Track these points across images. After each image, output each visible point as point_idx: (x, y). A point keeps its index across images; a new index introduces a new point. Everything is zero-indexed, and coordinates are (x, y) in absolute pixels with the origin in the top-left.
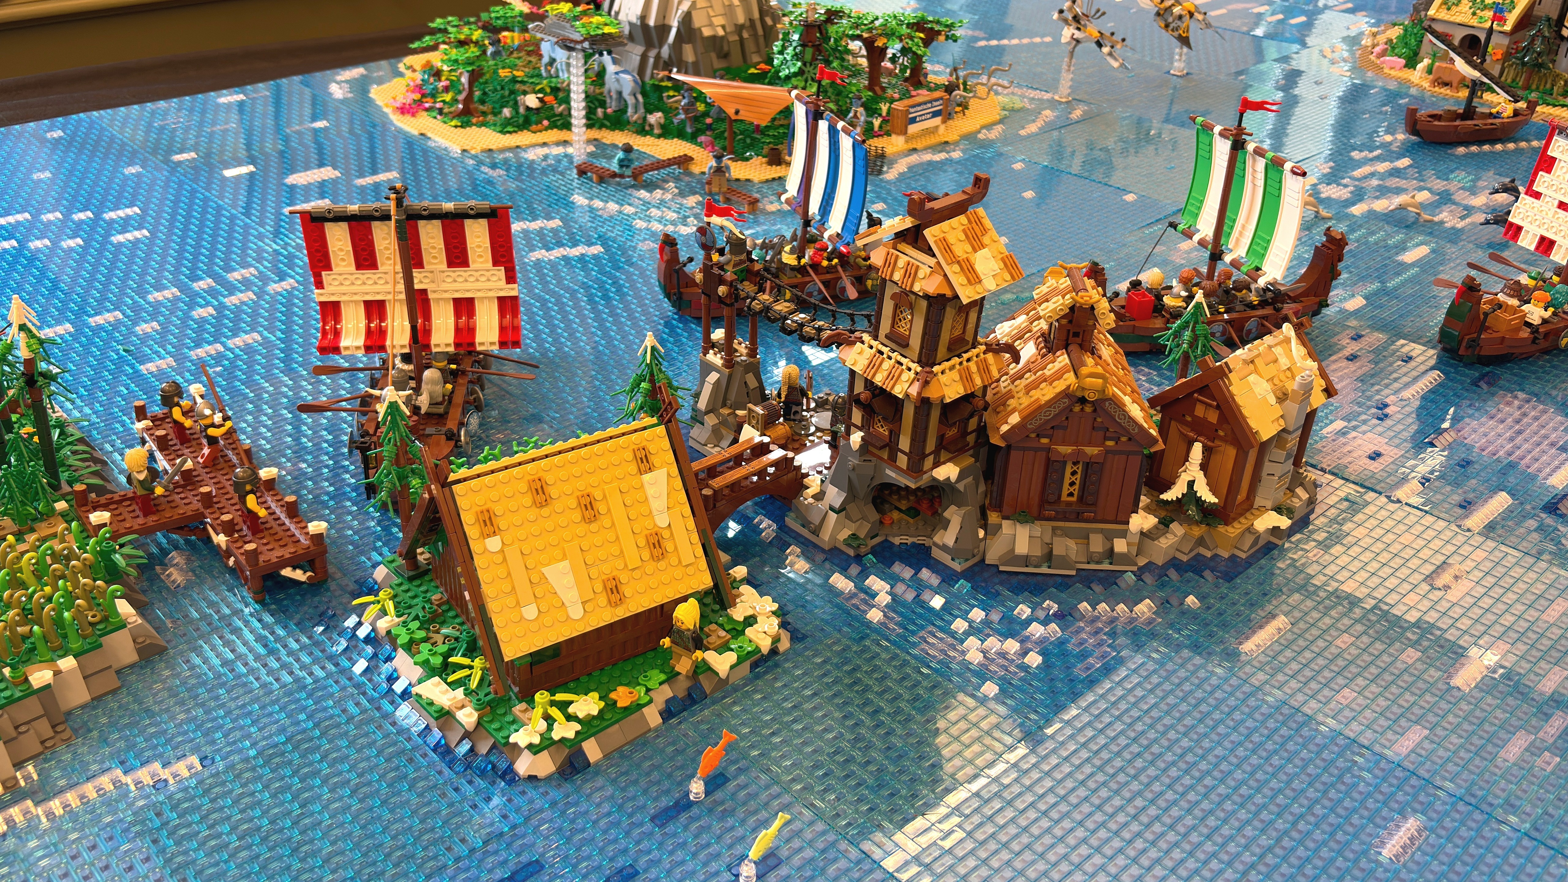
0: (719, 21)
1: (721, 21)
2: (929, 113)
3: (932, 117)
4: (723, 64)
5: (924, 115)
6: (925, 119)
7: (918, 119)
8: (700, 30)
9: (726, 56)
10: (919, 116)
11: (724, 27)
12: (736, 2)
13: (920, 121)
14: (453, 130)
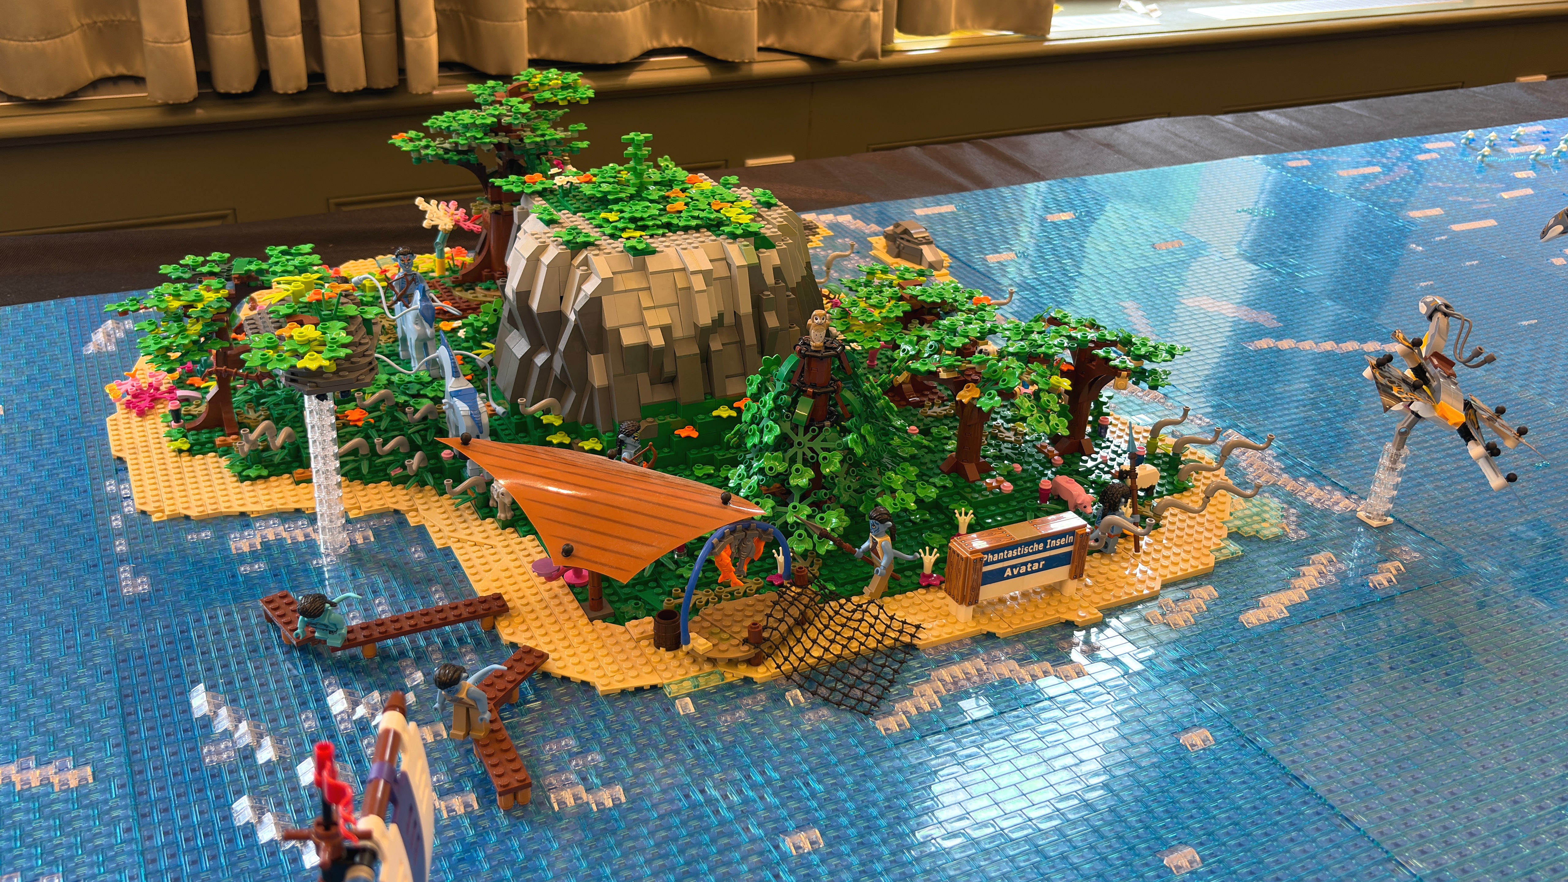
0: (658, 318)
1: (663, 317)
2: (1038, 561)
3: (1046, 567)
4: (662, 395)
5: (1026, 564)
6: (1027, 573)
7: (1008, 572)
8: (616, 332)
9: (672, 380)
10: (1012, 567)
11: (666, 330)
12: (699, 284)
13: (1014, 576)
14: (170, 458)
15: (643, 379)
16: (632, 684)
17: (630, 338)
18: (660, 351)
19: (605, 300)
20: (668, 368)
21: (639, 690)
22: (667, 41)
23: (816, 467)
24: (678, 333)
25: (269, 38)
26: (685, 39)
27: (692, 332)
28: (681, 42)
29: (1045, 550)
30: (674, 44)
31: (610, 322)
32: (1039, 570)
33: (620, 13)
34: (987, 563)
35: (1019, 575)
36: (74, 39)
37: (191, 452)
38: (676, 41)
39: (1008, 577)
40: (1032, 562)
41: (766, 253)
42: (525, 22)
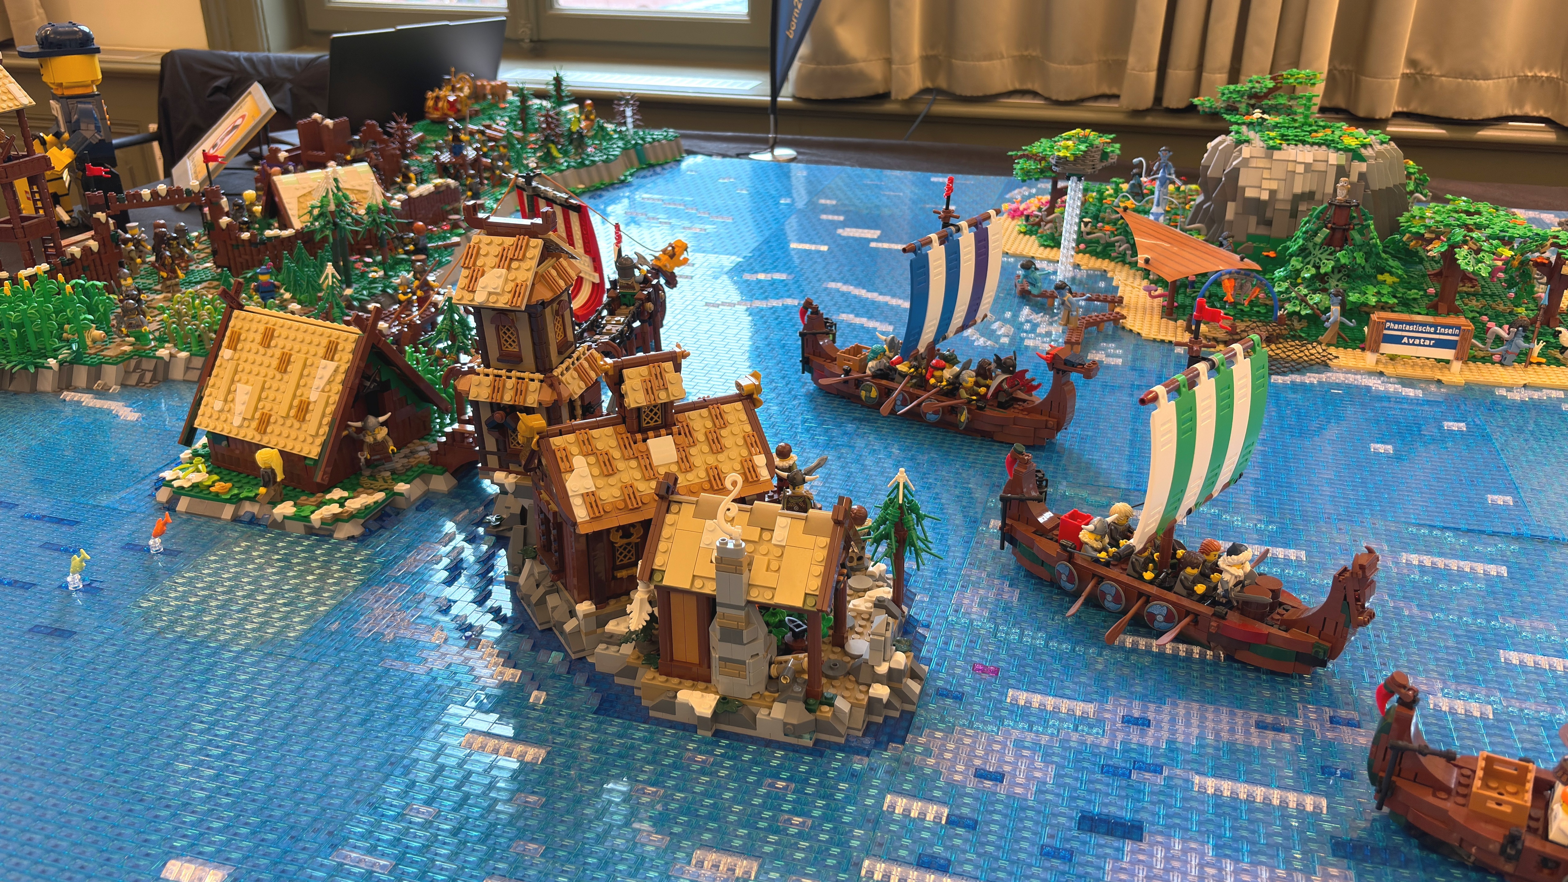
0: (1270, 185)
1: (1274, 185)
2: (1430, 339)
3: (1434, 346)
4: (1262, 231)
5: (1420, 338)
6: (1419, 345)
7: (1405, 340)
8: (1244, 189)
9: (1269, 223)
10: (1409, 337)
11: (1273, 193)
12: (1300, 169)
13: (1409, 344)
14: (1015, 233)
15: (1253, 220)
16: (1160, 337)
17: (1250, 193)
18: (1265, 202)
19: (1242, 171)
20: (1269, 214)
21: (1163, 341)
22: (1529, 110)
23: (1318, 268)
24: (1280, 196)
25: (1204, 74)
26: (1546, 111)
27: (1290, 197)
28: (1542, 113)
29: (1435, 333)
30: (1535, 114)
31: (1241, 183)
32: (1429, 346)
33: (1481, 82)
34: (1389, 329)
35: (1413, 344)
36: (1091, 67)
37: (1025, 233)
38: (1538, 111)
39: (1405, 344)
40: (1425, 339)
41: (1356, 163)
42: (1398, 81)
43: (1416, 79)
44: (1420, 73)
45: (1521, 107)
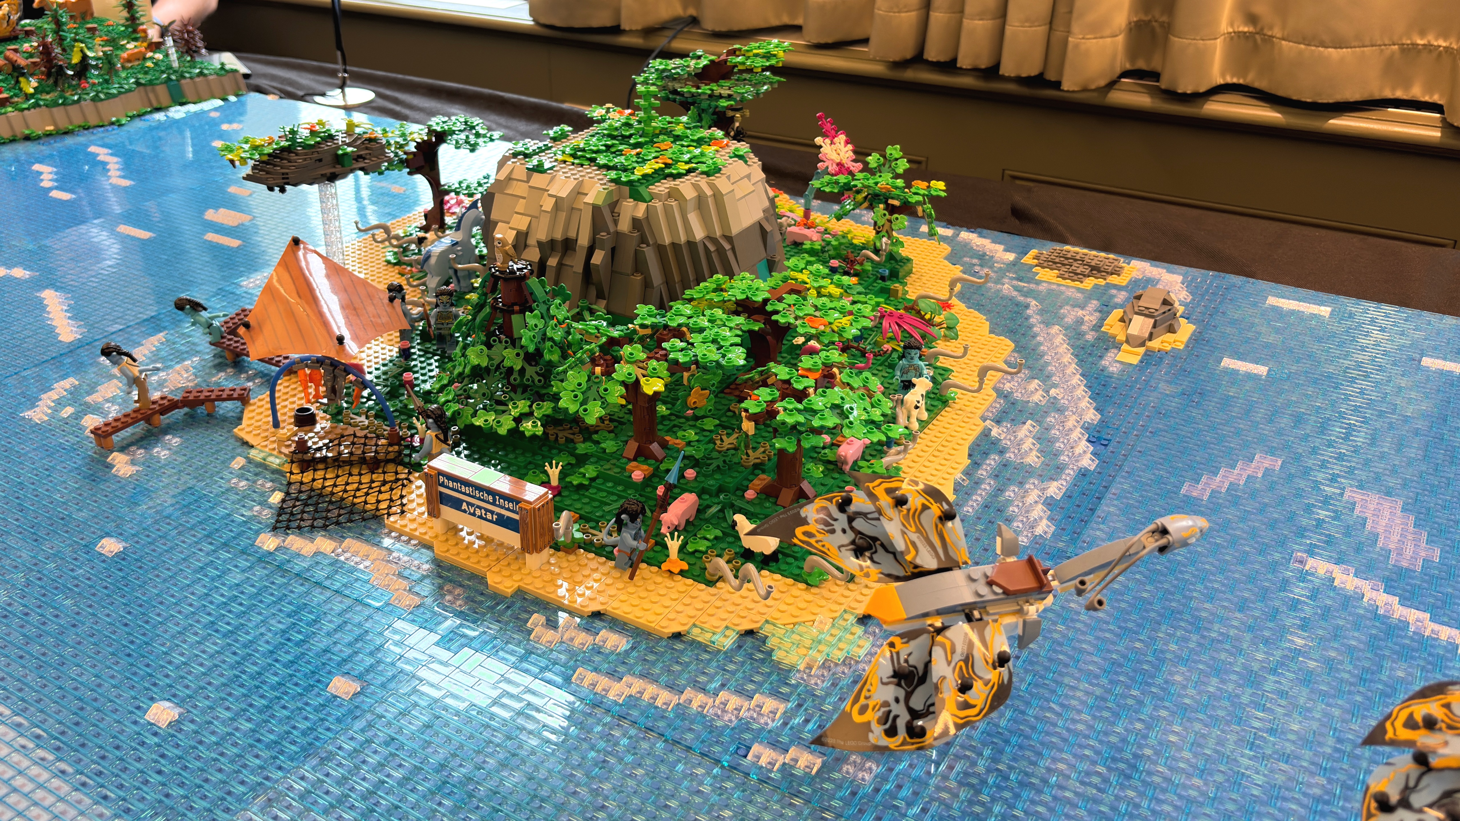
1: (524, 224)
2: (492, 512)
3: (497, 523)
5: (480, 508)
6: (481, 517)
7: (465, 506)
10: (468, 504)
13: (470, 513)
19: (497, 197)
29: (495, 504)
32: (492, 521)
34: (443, 485)
35: (475, 515)
39: (465, 511)
40: (486, 510)
41: (631, 203)
43: (1255, 41)
44: (1260, 32)
45: (1407, 86)
